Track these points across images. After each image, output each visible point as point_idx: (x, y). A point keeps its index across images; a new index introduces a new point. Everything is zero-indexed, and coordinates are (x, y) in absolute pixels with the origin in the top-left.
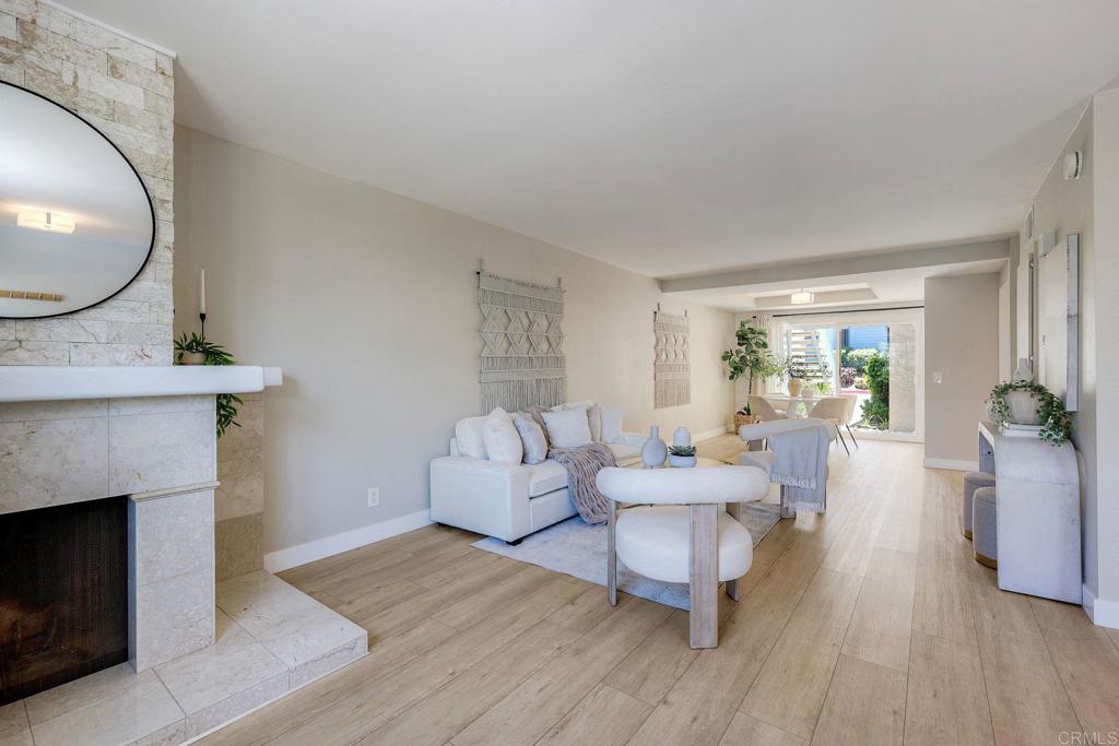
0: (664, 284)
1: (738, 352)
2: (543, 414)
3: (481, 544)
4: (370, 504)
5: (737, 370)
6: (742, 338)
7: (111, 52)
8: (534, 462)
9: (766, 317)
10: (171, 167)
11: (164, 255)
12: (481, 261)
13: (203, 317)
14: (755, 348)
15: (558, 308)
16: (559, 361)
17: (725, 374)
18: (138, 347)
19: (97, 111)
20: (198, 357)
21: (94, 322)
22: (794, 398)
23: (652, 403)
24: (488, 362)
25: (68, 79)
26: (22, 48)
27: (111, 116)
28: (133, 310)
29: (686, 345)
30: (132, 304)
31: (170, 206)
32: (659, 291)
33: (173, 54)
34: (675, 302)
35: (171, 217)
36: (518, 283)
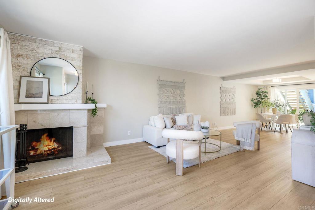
0: (224, 78)
1: (256, 99)
2: (175, 116)
3: (150, 147)
4: (128, 135)
5: (256, 105)
6: (258, 94)
7: (73, 49)
8: (168, 128)
9: (268, 87)
10: (82, 67)
11: (80, 83)
12: (159, 77)
13: (93, 94)
14: (263, 97)
15: (183, 88)
16: (184, 102)
17: (252, 106)
18: (76, 100)
19: (70, 60)
20: (90, 102)
21: (69, 96)
22: (274, 115)
23: (220, 115)
24: (161, 102)
25: (66, 55)
26: (59, 51)
27: (72, 60)
28: (75, 94)
29: (234, 97)
30: (75, 93)
31: (81, 74)
32: (222, 80)
33: (82, 47)
34: (228, 84)
35: (82, 76)
36: (170, 82)
